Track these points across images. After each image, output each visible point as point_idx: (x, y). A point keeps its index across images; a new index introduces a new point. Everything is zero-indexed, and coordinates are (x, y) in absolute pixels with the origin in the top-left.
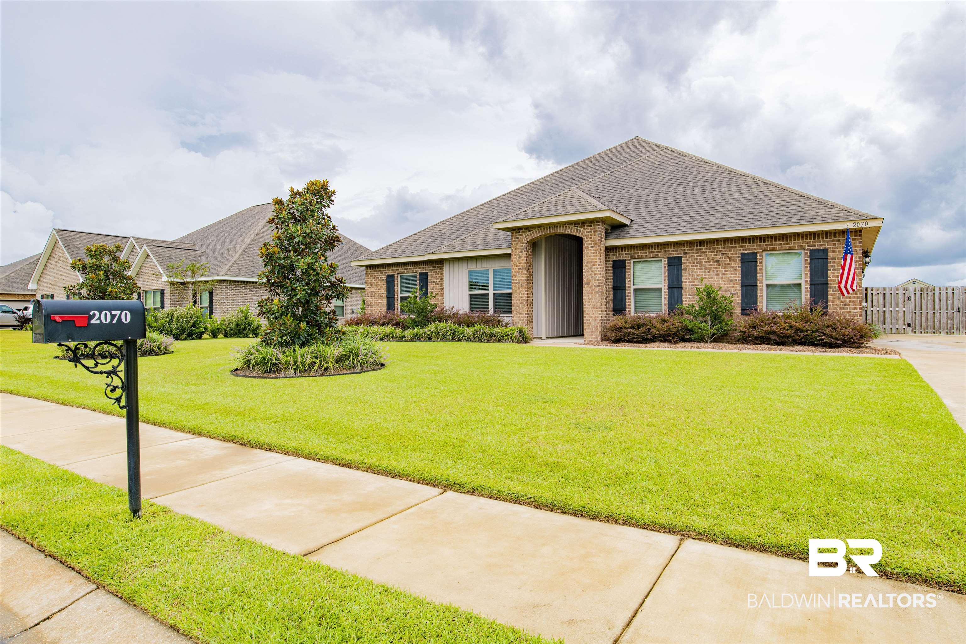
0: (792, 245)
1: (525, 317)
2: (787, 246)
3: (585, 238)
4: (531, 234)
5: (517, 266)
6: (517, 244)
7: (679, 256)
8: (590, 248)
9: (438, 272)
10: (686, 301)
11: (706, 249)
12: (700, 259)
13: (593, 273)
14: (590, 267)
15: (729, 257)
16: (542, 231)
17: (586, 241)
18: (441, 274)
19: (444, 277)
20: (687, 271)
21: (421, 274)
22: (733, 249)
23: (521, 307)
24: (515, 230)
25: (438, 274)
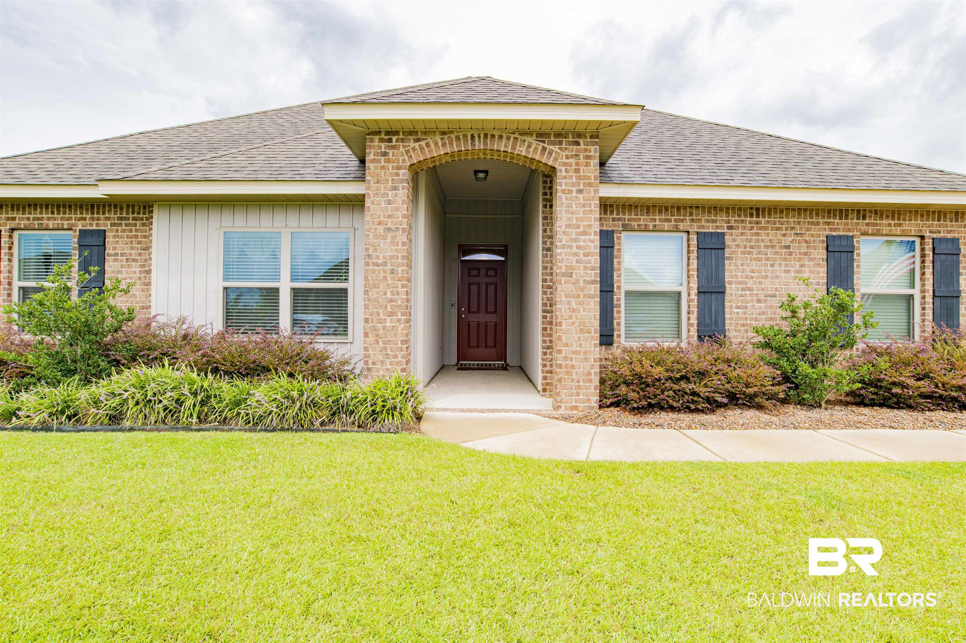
0: (907, 228)
1: (401, 350)
2: (899, 228)
3: (563, 169)
4: (422, 148)
5: (379, 224)
6: (383, 168)
7: (719, 231)
8: (574, 194)
9: (137, 230)
10: (731, 319)
11: (768, 222)
12: (757, 241)
13: (581, 252)
14: (574, 236)
15: (806, 241)
16: (451, 144)
17: (565, 177)
18: (145, 237)
19: (154, 244)
20: (734, 261)
21: (83, 233)
22: (813, 227)
23: (388, 324)
24: (378, 133)
25: (136, 237)
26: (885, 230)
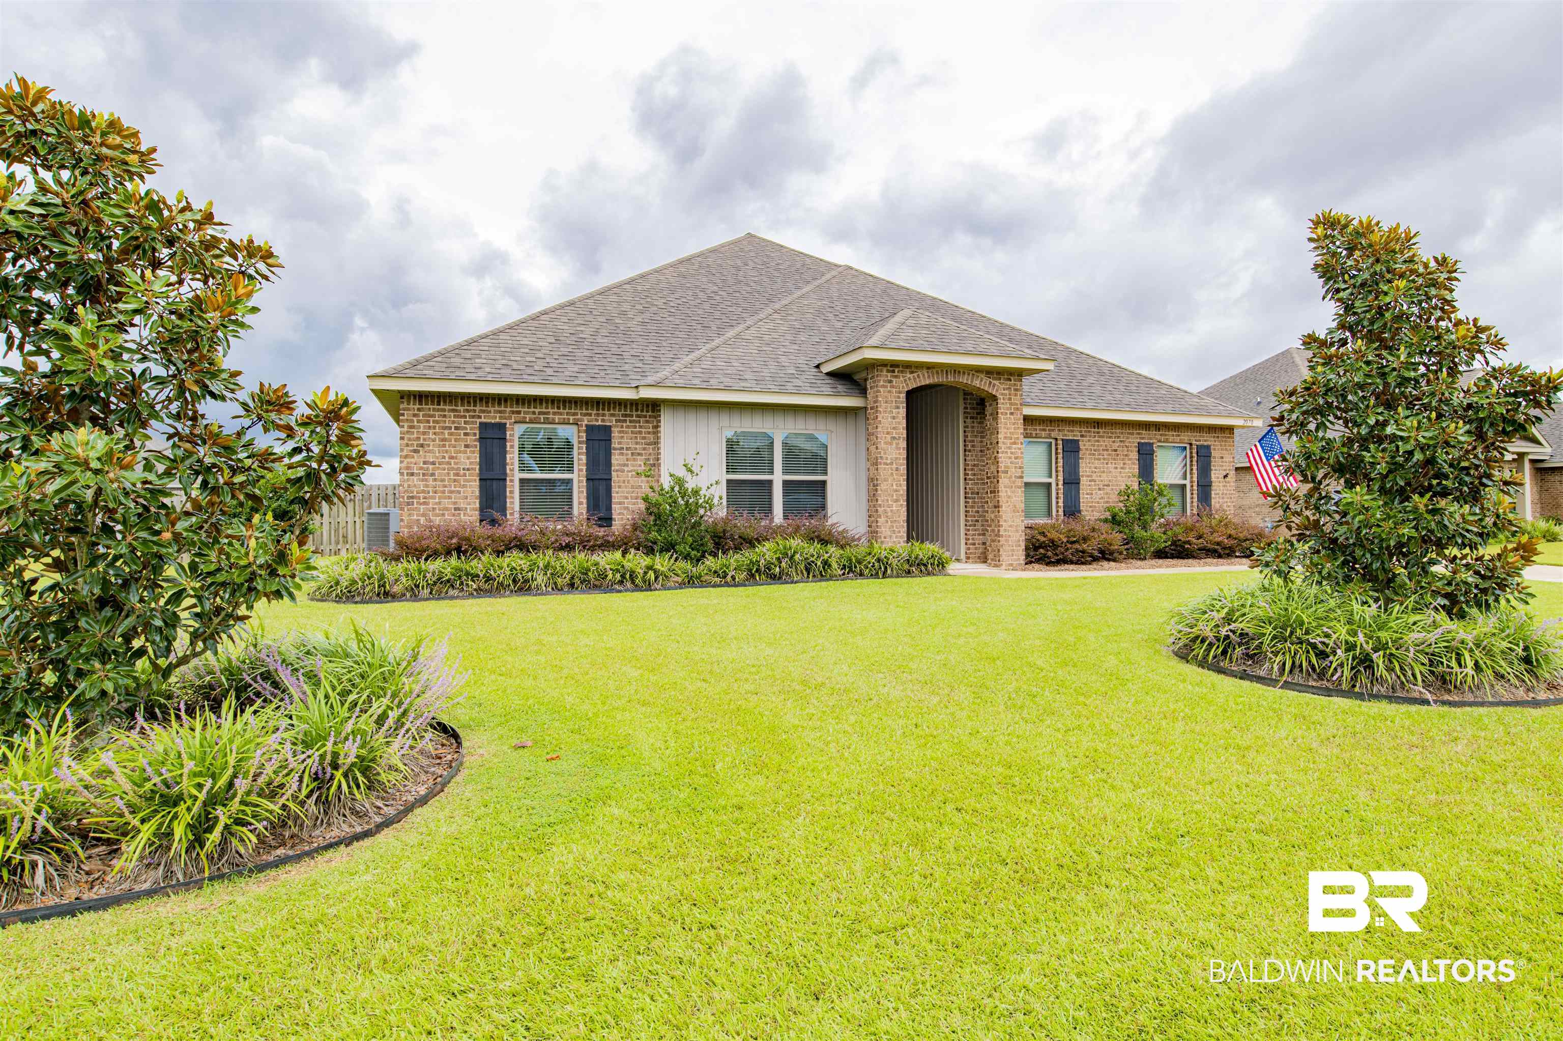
1: (903, 527)
2: (1177, 439)
3: (1001, 397)
4: (914, 378)
7: (1075, 438)
8: (1008, 415)
9: (641, 427)
10: (1084, 502)
11: (1104, 432)
12: (1098, 446)
14: (1008, 445)
15: (1126, 446)
17: (1003, 403)
19: (663, 441)
20: (1085, 460)
21: (590, 429)
22: (1130, 436)
23: (894, 508)
24: (885, 365)
25: (640, 432)
26: (1171, 439)
